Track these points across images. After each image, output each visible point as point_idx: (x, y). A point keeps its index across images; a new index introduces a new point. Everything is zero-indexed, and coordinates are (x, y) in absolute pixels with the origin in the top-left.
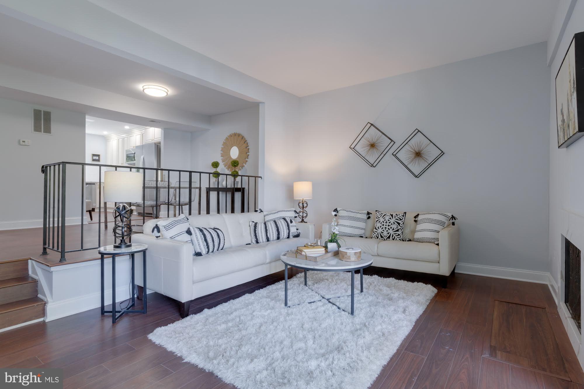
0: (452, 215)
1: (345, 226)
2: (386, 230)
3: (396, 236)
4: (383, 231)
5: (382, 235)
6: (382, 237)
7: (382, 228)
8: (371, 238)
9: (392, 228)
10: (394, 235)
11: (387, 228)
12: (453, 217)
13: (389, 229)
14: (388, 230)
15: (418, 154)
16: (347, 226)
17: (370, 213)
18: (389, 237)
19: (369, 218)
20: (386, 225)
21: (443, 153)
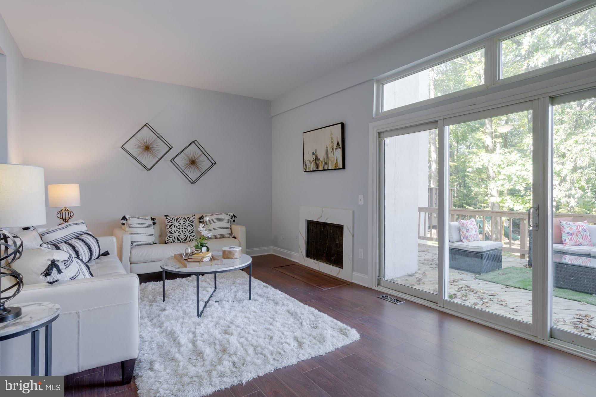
0: (233, 215)
1: (140, 234)
2: (183, 233)
3: (192, 237)
4: (181, 234)
5: (179, 238)
6: (178, 240)
7: (179, 232)
8: (166, 243)
9: (188, 231)
10: (191, 237)
11: (184, 231)
12: (234, 216)
13: (185, 231)
14: (185, 233)
15: (193, 162)
16: (143, 234)
17: (155, 219)
18: (186, 240)
19: (154, 223)
20: (182, 228)
21: (213, 164)
